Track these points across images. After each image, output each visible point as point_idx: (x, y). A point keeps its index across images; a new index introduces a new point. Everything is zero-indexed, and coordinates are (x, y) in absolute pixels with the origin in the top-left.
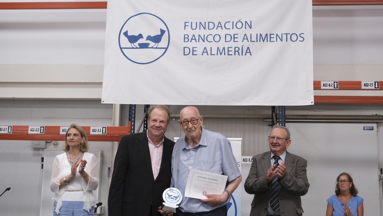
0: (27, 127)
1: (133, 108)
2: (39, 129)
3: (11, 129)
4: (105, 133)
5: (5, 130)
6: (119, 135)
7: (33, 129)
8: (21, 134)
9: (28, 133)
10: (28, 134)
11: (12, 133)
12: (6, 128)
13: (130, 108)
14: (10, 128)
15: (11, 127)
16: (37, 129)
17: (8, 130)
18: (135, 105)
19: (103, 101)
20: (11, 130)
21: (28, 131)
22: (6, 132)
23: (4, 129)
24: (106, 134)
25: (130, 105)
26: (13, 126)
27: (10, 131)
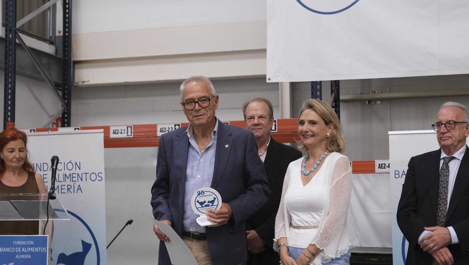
0: (155, 126)
1: (318, 87)
2: (172, 128)
3: (131, 130)
4: (275, 130)
5: (122, 133)
6: (291, 132)
7: (163, 128)
8: (147, 137)
9: (157, 135)
10: (157, 137)
11: (132, 136)
12: (124, 130)
13: (312, 87)
14: (129, 128)
15: (131, 127)
16: (169, 128)
17: (128, 132)
18: (321, 82)
19: (269, 79)
20: (131, 132)
21: (156, 132)
22: (124, 136)
23: (120, 131)
24: (277, 131)
25: (313, 82)
26: (134, 125)
27: (129, 133)
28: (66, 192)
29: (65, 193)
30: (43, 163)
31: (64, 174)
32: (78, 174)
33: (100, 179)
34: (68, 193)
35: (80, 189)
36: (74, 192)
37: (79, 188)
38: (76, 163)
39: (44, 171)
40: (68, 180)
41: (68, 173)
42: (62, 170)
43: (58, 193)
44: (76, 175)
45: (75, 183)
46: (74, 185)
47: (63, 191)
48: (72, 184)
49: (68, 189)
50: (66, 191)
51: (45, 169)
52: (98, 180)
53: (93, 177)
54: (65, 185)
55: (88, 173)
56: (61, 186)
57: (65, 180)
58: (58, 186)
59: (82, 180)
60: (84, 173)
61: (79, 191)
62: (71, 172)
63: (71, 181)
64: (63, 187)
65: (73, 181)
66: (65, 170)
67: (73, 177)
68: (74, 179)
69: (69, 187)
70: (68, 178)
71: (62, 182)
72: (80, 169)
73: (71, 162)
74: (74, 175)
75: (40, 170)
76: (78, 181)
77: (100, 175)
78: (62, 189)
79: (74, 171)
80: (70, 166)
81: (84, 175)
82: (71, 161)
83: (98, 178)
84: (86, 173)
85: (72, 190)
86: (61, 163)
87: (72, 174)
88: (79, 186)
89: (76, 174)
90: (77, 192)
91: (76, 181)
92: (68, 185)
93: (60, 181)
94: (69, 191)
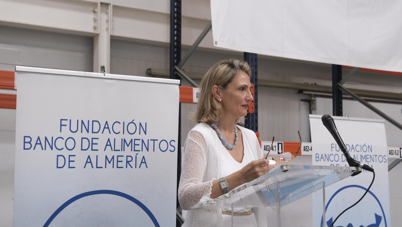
28: (125, 166)
29: (122, 167)
30: (93, 121)
31: (122, 139)
32: (143, 141)
33: (172, 149)
34: (127, 167)
35: (145, 162)
36: (136, 167)
37: (143, 161)
38: (140, 124)
39: (93, 132)
40: (128, 149)
41: (128, 138)
42: (119, 132)
43: (113, 167)
44: (140, 142)
45: (137, 154)
46: (136, 156)
47: (120, 164)
48: (133, 154)
49: (127, 162)
50: (123, 164)
51: (96, 129)
52: (170, 150)
53: (164, 146)
54: (123, 156)
55: (157, 140)
56: (118, 156)
57: (123, 149)
58: (113, 157)
59: (148, 150)
60: (151, 140)
61: (143, 165)
62: (133, 137)
63: (132, 150)
64: (120, 159)
65: (135, 151)
66: (124, 133)
67: (135, 145)
68: (137, 148)
69: (129, 159)
70: (128, 146)
71: (119, 150)
72: (145, 133)
73: (133, 122)
74: (137, 142)
75: (88, 131)
76: (142, 151)
77: (172, 143)
78: (118, 161)
79: (136, 136)
80: (132, 128)
81: (151, 143)
82: (133, 120)
83: (171, 148)
84: (154, 140)
85: (133, 164)
86: (120, 123)
87: (135, 140)
88: (144, 157)
89: (140, 140)
90: (140, 167)
91: (139, 151)
92: (127, 156)
93: (115, 149)
94: (128, 164)
